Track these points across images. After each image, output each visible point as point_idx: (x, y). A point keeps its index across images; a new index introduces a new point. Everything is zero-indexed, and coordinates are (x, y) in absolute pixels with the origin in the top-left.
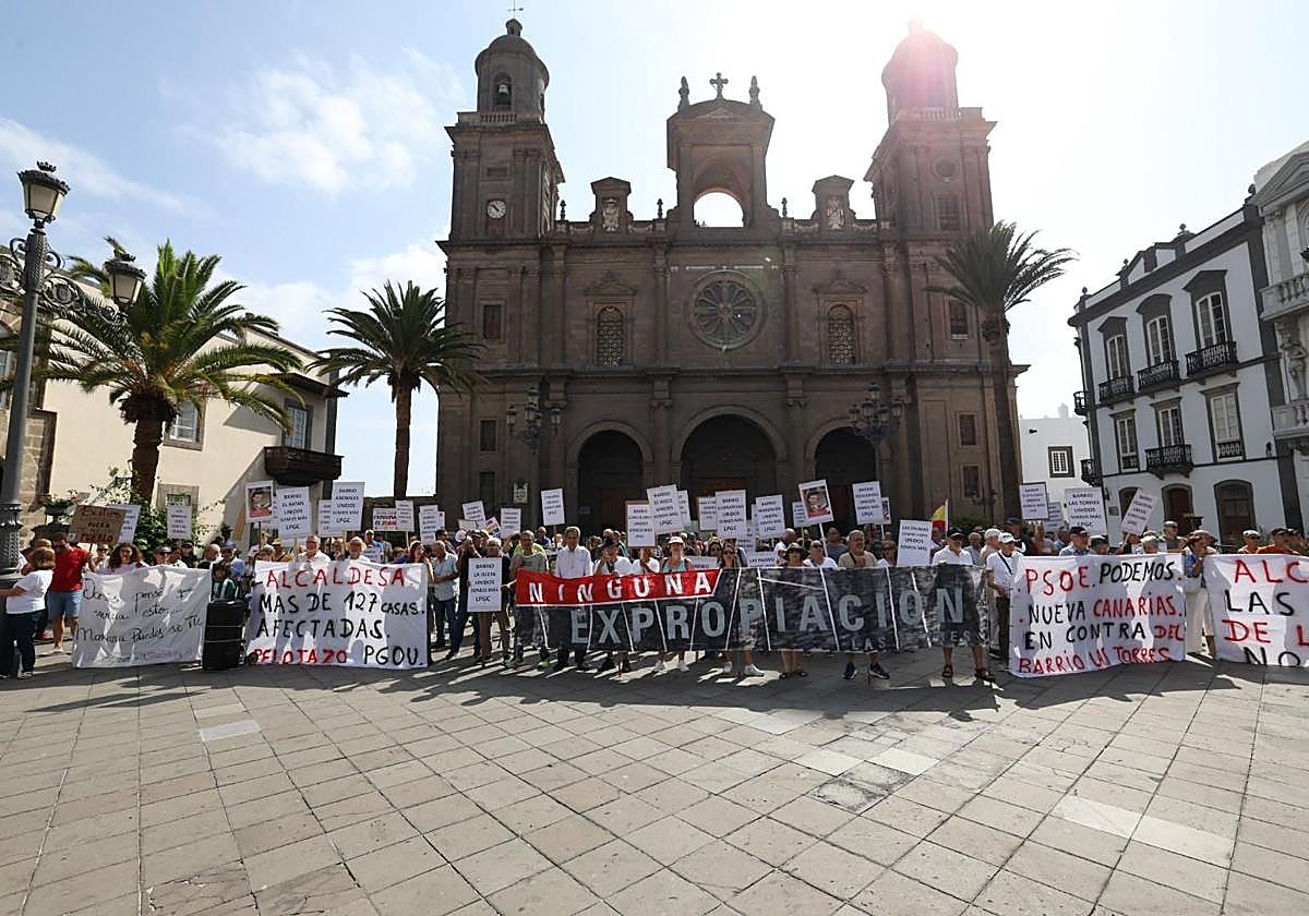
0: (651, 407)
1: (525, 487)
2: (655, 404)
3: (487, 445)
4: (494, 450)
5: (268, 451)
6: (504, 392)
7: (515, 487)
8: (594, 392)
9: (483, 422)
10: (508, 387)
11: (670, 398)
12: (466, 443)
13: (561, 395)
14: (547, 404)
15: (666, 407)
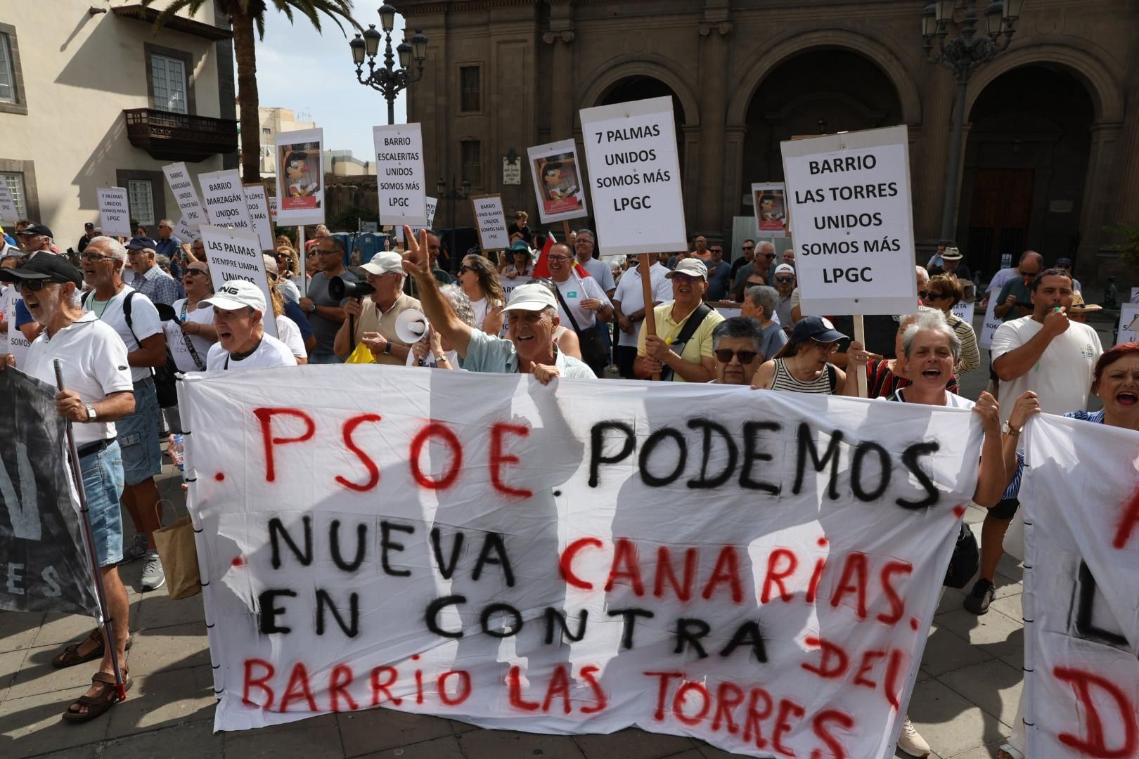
0: (701, 35)
1: (518, 162)
2: (704, 31)
3: (470, 102)
4: (478, 109)
5: (130, 115)
6: (487, 24)
7: (506, 162)
8: (616, 16)
9: (463, 69)
10: (494, 14)
11: (729, 21)
12: (442, 101)
13: (565, 24)
14: (547, 38)
15: (723, 36)
